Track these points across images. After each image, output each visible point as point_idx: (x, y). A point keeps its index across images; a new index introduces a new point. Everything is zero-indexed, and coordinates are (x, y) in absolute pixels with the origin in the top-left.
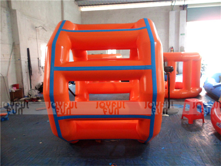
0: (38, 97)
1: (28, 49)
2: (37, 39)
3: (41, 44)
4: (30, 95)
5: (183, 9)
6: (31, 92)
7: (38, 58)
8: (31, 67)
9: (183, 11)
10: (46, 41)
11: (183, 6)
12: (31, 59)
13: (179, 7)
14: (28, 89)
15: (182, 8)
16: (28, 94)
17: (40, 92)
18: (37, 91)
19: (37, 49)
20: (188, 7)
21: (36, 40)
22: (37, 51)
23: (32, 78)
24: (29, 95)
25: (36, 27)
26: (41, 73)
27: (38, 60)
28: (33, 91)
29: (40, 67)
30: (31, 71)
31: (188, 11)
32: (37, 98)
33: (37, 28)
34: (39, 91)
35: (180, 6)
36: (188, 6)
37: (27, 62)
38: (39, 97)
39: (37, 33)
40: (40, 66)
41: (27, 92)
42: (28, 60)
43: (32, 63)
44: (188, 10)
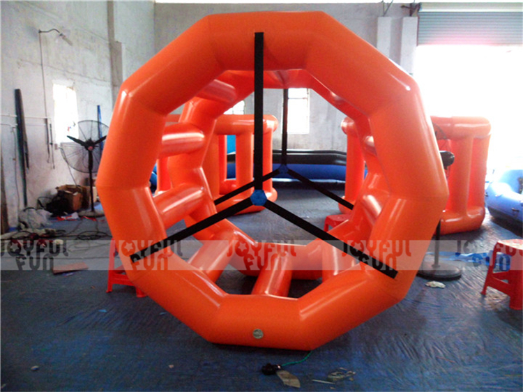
0: (50, 229)
1: (18, 94)
2: (42, 65)
3: (53, 81)
4: (24, 223)
5: (411, 15)
6: (28, 215)
7: (46, 120)
8: (26, 143)
9: (411, 18)
10: (66, 73)
11: (409, 6)
12: (27, 122)
13: (401, 9)
14: (18, 206)
15: (408, 11)
16: (20, 221)
17: (52, 216)
18: (44, 213)
19: (43, 93)
20: (423, 10)
21: (40, 67)
22: (43, 99)
23: (28, 176)
24: (23, 226)
25: (40, 32)
26: (53, 161)
27: (44, 124)
28: (34, 212)
29: (50, 146)
30: (27, 155)
31: (421, 20)
32: (48, 232)
33: (42, 34)
34: (51, 214)
35: (403, 6)
36: (422, 6)
37: (15, 130)
38: (55, 230)
39: (43, 47)
40: (50, 142)
41: (16, 216)
42: (17, 124)
43: (30, 132)
44: (421, 17)
